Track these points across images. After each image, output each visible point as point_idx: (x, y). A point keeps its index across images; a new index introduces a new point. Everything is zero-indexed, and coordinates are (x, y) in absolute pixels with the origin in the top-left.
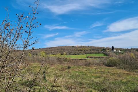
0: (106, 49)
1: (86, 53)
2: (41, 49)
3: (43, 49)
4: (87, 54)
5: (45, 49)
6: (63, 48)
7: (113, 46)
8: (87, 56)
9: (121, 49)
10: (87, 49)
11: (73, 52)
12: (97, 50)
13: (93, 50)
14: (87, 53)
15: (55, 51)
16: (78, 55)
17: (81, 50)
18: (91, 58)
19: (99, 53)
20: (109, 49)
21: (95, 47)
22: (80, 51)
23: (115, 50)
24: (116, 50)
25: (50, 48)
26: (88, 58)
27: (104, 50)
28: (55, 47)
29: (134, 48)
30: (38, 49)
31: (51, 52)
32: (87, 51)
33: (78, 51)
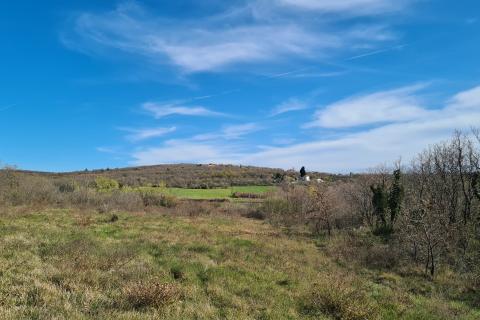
0: (285, 174)
1: (232, 184)
2: (112, 170)
3: (117, 170)
4: (235, 187)
5: (123, 170)
6: (173, 170)
7: (303, 169)
8: (234, 191)
9: (322, 176)
10: (234, 173)
11: (197, 180)
12: (261, 177)
13: (252, 176)
14: (235, 185)
15: (148, 177)
16: (211, 188)
17: (220, 177)
18: (243, 196)
19: (266, 184)
20: (292, 174)
21: (258, 169)
22: (217, 179)
23: (308, 178)
24: (311, 178)
25: (136, 169)
26: (234, 196)
27: (279, 176)
28: (151, 167)
29: (355, 173)
30: (102, 171)
31: (139, 180)
32: (234, 180)
33: (213, 177)
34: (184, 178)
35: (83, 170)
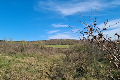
1: (70, 44)
6: (55, 41)
8: (70, 46)
10: (71, 41)
11: (61, 43)
15: (48, 42)
16: (64, 45)
17: (67, 42)
30: (37, 41)
33: (65, 42)
34: (57, 42)
35: (33, 41)
